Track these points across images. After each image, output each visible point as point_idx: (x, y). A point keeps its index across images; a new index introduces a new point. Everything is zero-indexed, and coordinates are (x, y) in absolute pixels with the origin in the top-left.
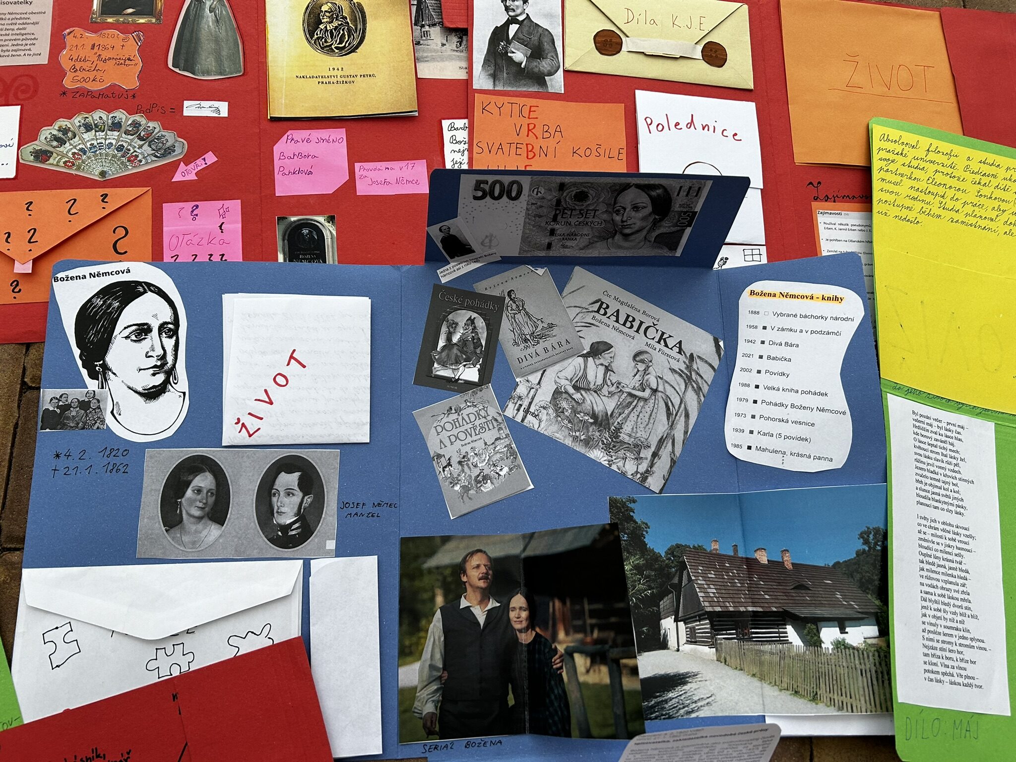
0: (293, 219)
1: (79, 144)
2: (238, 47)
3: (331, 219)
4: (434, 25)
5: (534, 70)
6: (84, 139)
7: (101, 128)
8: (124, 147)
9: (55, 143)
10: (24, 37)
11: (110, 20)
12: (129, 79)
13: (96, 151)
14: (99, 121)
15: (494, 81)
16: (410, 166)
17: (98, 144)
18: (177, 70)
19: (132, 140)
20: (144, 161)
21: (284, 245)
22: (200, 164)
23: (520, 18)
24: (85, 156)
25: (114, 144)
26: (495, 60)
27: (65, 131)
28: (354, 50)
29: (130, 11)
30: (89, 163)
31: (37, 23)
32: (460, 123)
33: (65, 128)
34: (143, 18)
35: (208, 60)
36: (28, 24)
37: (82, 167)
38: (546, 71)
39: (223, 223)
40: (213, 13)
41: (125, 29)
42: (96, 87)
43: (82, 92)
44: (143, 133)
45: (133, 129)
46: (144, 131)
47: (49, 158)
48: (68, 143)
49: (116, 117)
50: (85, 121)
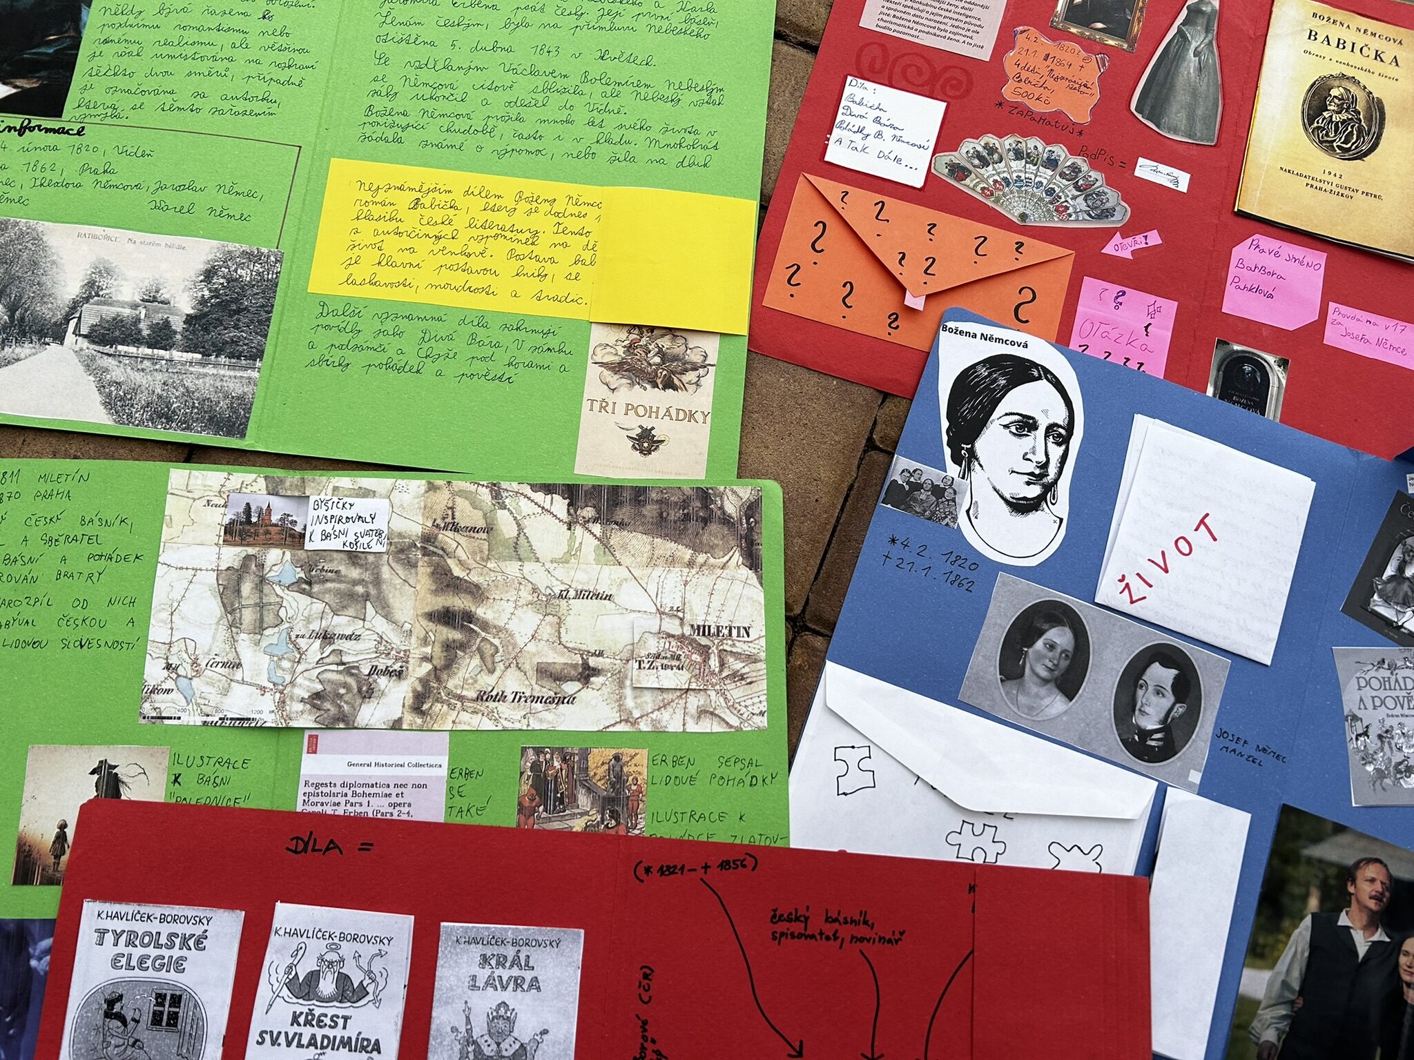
0: (1236, 347)
1: (1004, 172)
2: (1217, 109)
3: (1283, 363)
6: (1011, 167)
7: (1033, 160)
8: (1055, 191)
9: (976, 162)
10: (968, 20)
11: (1073, 30)
12: (1080, 110)
13: (1022, 186)
14: (1034, 150)
16: (1399, 328)
17: (1026, 178)
18: (1139, 116)
19: (1067, 186)
20: (1074, 216)
21: (1217, 376)
22: (1139, 242)
24: (1007, 189)
25: (1044, 184)
27: (991, 150)
28: (1361, 156)
29: (1100, 25)
30: (1011, 198)
31: (987, 8)
33: (992, 148)
34: (1112, 39)
35: (1178, 115)
36: (976, 5)
37: (1002, 201)
39: (1150, 324)
40: (1197, 58)
41: (1089, 46)
42: (1038, 108)
43: (1021, 111)
44: (1081, 182)
45: (1070, 173)
46: (1083, 180)
47: (966, 178)
48: (991, 166)
49: (1054, 152)
50: (1017, 145)
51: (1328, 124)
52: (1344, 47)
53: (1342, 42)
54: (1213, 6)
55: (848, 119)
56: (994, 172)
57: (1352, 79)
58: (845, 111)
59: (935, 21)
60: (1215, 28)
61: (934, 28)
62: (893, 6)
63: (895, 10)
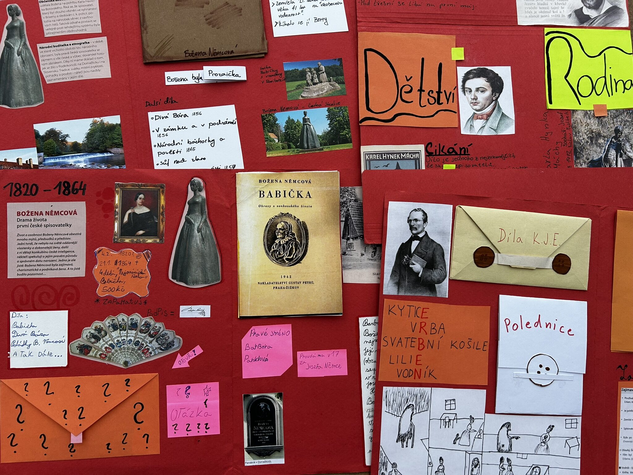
0: (254, 396)
1: (109, 340)
2: (218, 260)
3: (280, 396)
4: (356, 238)
5: (428, 279)
6: (112, 336)
7: (124, 327)
8: (139, 342)
9: (93, 340)
10: (67, 254)
11: (127, 241)
12: (142, 289)
13: (121, 346)
14: (122, 322)
15: (398, 289)
16: (335, 353)
17: (122, 340)
18: (175, 281)
19: (145, 337)
20: (153, 353)
21: (247, 416)
22: (191, 355)
23: (421, 236)
24: (113, 350)
25: (133, 340)
26: (400, 271)
27: (99, 330)
29: (141, 232)
30: (116, 355)
31: (76, 243)
32: (371, 319)
33: (99, 328)
34: (150, 239)
35: (197, 272)
36: (70, 243)
37: (112, 358)
38: (436, 279)
39: (207, 400)
40: (200, 233)
41: (138, 247)
42: (119, 295)
43: (110, 300)
44: (152, 332)
45: (145, 328)
46: (153, 330)
47: (90, 352)
48: (101, 340)
49: (133, 319)
50: (112, 322)
51: (279, 247)
52: (280, 196)
53: (278, 192)
54: (202, 197)
55: (16, 339)
56: (104, 343)
57: (288, 215)
58: (14, 335)
59: (49, 261)
60: (206, 210)
61: (50, 265)
62: (24, 259)
63: (25, 261)
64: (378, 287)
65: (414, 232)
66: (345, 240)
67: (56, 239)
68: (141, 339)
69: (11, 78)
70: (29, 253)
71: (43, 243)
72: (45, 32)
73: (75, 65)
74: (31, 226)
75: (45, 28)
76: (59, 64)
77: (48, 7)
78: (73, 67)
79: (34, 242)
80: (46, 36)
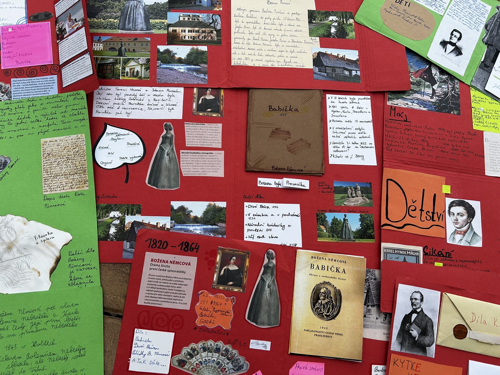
1: (200, 359)
2: (279, 309)
4: (374, 306)
5: (421, 343)
6: (202, 356)
7: (210, 350)
8: (220, 363)
9: (188, 357)
10: (180, 292)
11: (221, 288)
12: (226, 325)
13: (207, 364)
14: (210, 346)
15: (401, 347)
17: (208, 360)
18: (249, 321)
19: (224, 359)
20: (228, 372)
23: (418, 310)
24: (201, 366)
25: (216, 360)
26: (403, 334)
27: (194, 350)
28: (334, 317)
29: (231, 283)
30: (203, 370)
31: (187, 285)
32: (380, 367)
33: (194, 349)
34: (236, 288)
35: (264, 316)
36: (182, 285)
37: (200, 372)
38: (427, 344)
40: (269, 288)
41: (228, 294)
42: (211, 326)
43: (204, 329)
44: (230, 356)
45: (225, 353)
46: (230, 355)
47: (185, 365)
48: (194, 357)
49: (218, 345)
50: (203, 345)
51: (321, 306)
52: (324, 269)
53: (323, 267)
54: (273, 264)
55: (136, 349)
57: (329, 283)
58: (135, 345)
59: (167, 296)
60: (275, 273)
61: (167, 299)
62: (150, 292)
63: (151, 294)
64: (387, 344)
65: (414, 307)
66: (366, 307)
67: (174, 281)
68: (221, 360)
69: (160, 170)
70: (155, 288)
71: (165, 283)
72: (187, 143)
73: (202, 166)
74: (159, 270)
75: (187, 141)
76: (193, 164)
77: (190, 128)
78: (201, 168)
79: (159, 281)
80: (187, 146)
